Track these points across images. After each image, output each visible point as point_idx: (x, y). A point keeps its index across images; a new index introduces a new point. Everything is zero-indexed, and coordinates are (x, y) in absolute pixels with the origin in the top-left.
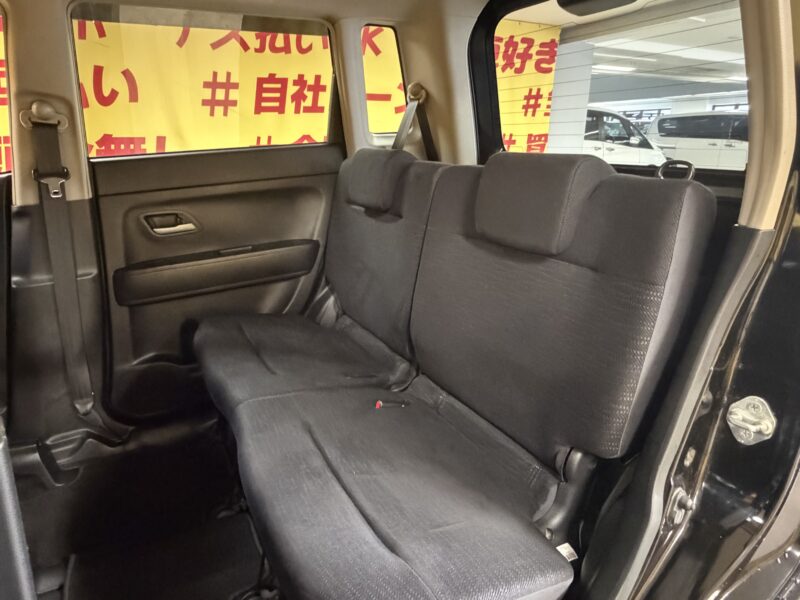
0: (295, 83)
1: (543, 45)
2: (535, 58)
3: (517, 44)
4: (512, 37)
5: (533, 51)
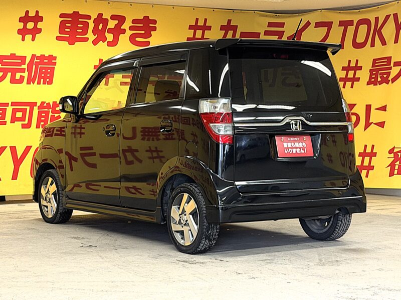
1: (134, 21)
2: (129, 33)
4: (100, 15)
5: (126, 26)
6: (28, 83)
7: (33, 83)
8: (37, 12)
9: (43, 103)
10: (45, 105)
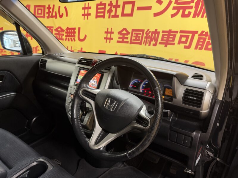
6: (194, 17)
7: (198, 17)
9: (203, 32)
10: (204, 33)
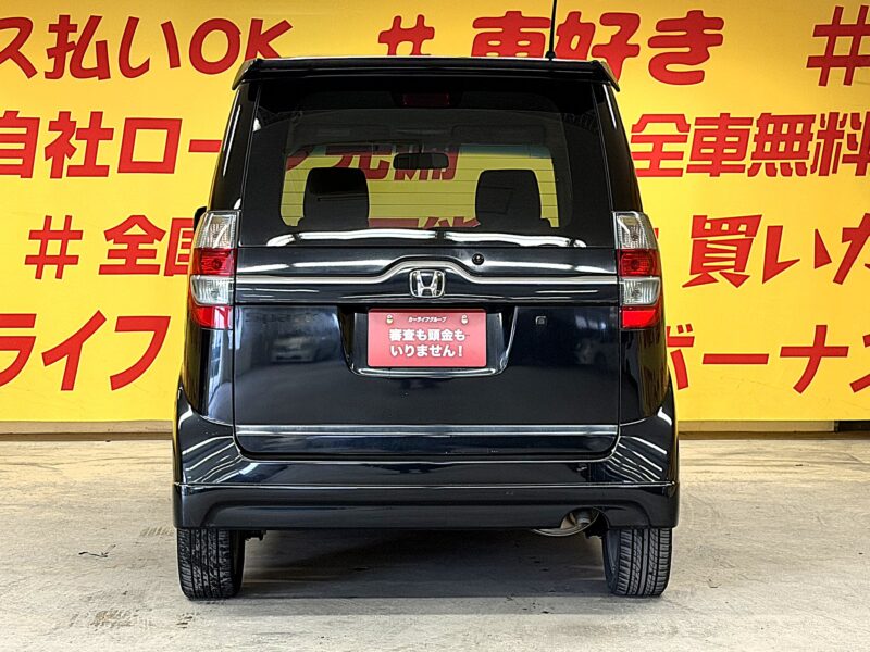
0: (53, 126)
1: (661, 26)
2: (648, 54)
3: (592, 27)
4: (574, 16)
5: (640, 38)
6: (399, 177)
7: (411, 179)
8: (421, 18)
